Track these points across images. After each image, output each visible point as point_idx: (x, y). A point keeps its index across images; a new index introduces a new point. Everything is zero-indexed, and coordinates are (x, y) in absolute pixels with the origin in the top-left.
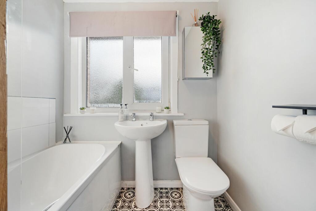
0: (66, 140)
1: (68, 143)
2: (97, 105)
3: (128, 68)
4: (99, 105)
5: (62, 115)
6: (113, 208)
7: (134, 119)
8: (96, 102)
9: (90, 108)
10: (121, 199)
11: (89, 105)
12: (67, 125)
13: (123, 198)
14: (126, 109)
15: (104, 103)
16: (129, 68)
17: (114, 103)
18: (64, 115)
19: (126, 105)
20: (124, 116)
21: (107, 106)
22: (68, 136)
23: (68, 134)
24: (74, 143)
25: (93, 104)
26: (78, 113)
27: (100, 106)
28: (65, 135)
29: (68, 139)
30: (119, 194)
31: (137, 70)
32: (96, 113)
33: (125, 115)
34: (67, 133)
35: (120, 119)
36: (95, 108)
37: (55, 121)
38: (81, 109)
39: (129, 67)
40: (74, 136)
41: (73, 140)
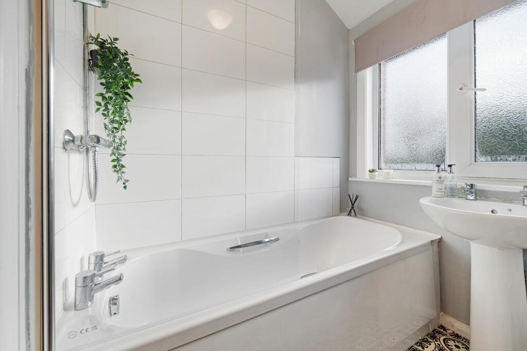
0: (350, 212)
1: (353, 216)
2: (395, 166)
3: (458, 90)
4: (399, 166)
5: (348, 179)
6: (416, 344)
7: (470, 197)
8: (395, 162)
9: (384, 171)
10: (436, 343)
11: (383, 165)
12: (353, 192)
13: (439, 343)
14: (451, 175)
15: (407, 163)
16: (461, 91)
17: (427, 163)
18: (350, 179)
19: (450, 166)
20: (445, 188)
21: (414, 168)
22: (353, 207)
23: (353, 205)
24: (361, 218)
25: (389, 165)
26: (367, 177)
27: (400, 168)
28: (350, 205)
29: (352, 211)
30: (433, 331)
31: (484, 90)
32: (392, 178)
33: (448, 186)
34: (352, 202)
35: (436, 193)
36: (392, 171)
37: (338, 186)
38: (370, 171)
39: (461, 89)
40: (361, 209)
41: (360, 215)
